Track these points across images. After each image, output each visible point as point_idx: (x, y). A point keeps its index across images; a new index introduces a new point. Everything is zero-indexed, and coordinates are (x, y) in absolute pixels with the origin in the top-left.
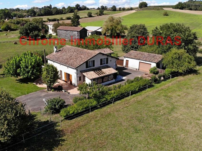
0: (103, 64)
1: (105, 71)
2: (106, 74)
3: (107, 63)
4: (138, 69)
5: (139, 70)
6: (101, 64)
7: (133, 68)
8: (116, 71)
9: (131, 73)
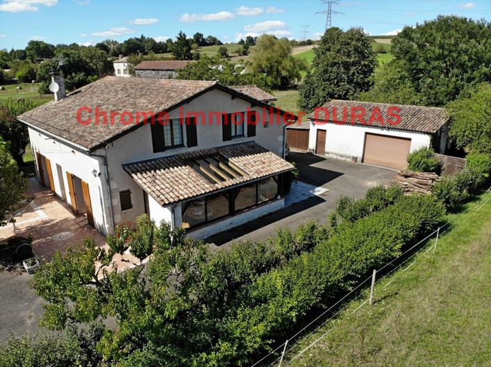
0: (236, 136)
1: (241, 165)
2: (246, 178)
3: (252, 132)
4: (359, 160)
5: (362, 161)
6: (227, 136)
7: (341, 156)
8: (285, 166)
9: (342, 174)
